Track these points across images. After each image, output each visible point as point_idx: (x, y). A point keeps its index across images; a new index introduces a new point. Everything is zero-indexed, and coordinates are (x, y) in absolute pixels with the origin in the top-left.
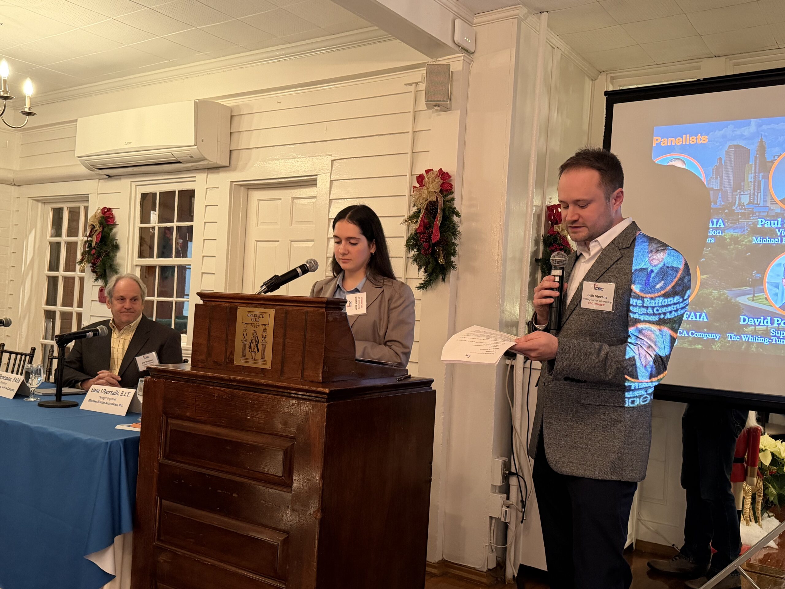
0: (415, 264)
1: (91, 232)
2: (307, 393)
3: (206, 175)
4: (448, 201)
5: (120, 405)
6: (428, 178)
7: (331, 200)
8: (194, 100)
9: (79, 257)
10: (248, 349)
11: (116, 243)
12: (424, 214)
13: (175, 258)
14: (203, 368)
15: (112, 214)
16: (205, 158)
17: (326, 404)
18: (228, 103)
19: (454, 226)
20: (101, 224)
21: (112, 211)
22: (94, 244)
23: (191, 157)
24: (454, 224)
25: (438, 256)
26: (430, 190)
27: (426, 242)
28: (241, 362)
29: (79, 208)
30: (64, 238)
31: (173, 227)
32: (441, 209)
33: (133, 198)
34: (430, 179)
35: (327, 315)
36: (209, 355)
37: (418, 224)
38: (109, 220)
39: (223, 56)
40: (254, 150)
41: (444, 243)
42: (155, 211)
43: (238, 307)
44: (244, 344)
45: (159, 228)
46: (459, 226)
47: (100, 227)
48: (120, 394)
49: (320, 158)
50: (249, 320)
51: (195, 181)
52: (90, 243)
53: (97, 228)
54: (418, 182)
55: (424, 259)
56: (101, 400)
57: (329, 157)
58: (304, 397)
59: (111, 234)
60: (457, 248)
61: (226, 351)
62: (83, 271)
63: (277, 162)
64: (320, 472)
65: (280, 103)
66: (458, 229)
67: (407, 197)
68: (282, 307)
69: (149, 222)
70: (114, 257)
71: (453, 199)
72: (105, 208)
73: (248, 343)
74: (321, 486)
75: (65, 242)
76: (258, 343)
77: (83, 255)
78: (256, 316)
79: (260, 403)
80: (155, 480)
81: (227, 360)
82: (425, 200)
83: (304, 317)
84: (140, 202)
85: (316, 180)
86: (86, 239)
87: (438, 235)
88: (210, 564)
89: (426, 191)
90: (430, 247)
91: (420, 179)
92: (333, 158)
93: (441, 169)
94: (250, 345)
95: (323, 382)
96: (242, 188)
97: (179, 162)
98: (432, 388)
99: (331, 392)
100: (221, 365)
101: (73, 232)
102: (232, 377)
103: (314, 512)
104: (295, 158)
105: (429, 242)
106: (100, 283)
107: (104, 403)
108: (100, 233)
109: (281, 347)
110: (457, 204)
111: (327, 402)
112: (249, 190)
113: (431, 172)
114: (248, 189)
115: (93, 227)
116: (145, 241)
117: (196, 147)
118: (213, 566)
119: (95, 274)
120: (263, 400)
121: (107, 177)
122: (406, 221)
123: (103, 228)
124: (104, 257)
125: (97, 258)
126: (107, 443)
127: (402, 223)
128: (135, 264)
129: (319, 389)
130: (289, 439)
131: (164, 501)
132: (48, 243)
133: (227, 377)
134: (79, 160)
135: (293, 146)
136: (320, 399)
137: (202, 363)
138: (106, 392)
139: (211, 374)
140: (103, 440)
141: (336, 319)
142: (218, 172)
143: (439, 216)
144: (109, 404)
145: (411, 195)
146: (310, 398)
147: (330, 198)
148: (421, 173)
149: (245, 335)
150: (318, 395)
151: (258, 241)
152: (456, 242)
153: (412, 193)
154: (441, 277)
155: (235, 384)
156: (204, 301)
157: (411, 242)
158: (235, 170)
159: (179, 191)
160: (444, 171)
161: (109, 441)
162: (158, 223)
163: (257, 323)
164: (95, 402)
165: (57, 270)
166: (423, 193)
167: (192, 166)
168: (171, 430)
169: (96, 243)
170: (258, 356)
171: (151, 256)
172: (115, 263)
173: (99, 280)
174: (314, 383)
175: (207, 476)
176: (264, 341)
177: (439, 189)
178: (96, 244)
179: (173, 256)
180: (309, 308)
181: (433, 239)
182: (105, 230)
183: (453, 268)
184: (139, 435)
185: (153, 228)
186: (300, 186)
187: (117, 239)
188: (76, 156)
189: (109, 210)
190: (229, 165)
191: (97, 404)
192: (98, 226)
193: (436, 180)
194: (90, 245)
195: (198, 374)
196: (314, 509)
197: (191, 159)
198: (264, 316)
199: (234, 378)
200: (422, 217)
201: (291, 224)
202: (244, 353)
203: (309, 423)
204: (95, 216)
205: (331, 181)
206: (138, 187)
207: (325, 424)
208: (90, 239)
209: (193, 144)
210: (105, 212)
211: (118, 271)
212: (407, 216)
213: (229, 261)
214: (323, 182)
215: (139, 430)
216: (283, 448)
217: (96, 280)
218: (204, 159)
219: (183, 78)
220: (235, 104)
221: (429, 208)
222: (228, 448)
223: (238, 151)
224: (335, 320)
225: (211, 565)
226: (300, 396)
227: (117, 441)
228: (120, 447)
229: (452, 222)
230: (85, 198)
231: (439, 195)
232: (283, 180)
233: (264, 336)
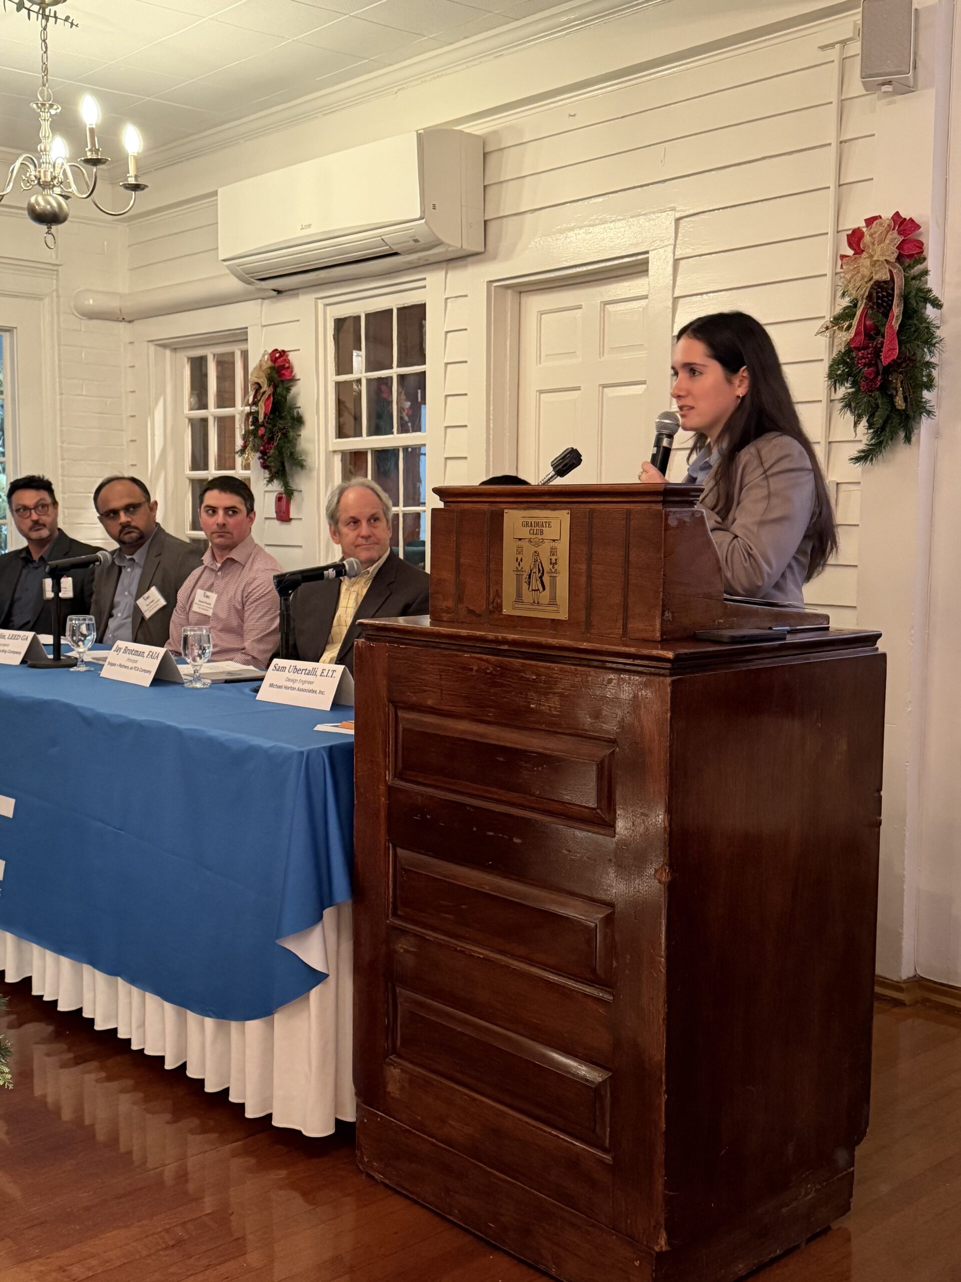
0: (849, 411)
1: (255, 396)
2: (634, 659)
3: (443, 273)
4: (914, 278)
5: (321, 693)
6: (871, 235)
7: (676, 300)
8: (417, 131)
9: (239, 443)
10: (525, 586)
11: (298, 413)
12: (864, 309)
13: (398, 433)
14: (451, 623)
15: (288, 362)
16: (438, 239)
17: (669, 680)
18: (477, 128)
19: (928, 328)
20: (271, 380)
21: (287, 356)
22: (261, 418)
23: (416, 241)
24: (929, 323)
25: (894, 393)
26: (875, 258)
27: (869, 365)
28: (514, 608)
29: (233, 354)
30: (212, 411)
31: (391, 378)
32: (900, 296)
33: (321, 329)
34: (876, 235)
35: (665, 515)
36: (460, 599)
37: (853, 331)
38: (284, 372)
39: (466, 38)
40: (528, 216)
41: (908, 365)
42: (360, 349)
43: (506, 511)
44: (519, 577)
45: (369, 381)
46: (938, 328)
47: (270, 386)
48: (319, 673)
49: (653, 216)
50: (525, 533)
51: (425, 287)
52: (255, 415)
53: (265, 387)
54: (850, 245)
55: (865, 400)
56: (290, 684)
57: (670, 213)
58: (628, 667)
59: (288, 398)
60: (935, 373)
61: (488, 592)
62: (247, 467)
63: (570, 234)
64: (663, 802)
65: (574, 115)
66: (938, 333)
67: (827, 281)
68: (583, 506)
69: (351, 372)
70: (296, 440)
71: (925, 272)
72: (276, 350)
73: (525, 575)
74: (667, 824)
75: (215, 418)
76: (543, 574)
77: (245, 437)
78: (538, 525)
79: (551, 679)
80: (383, 814)
81: (491, 607)
82: (866, 280)
83: (623, 522)
84: (334, 336)
85: (646, 262)
86: (247, 409)
87: (894, 349)
88: (481, 956)
89: (867, 262)
90: (877, 373)
91: (855, 238)
92: (678, 215)
93: (897, 214)
94: (530, 578)
95: (661, 641)
96: (510, 292)
97: (396, 254)
98: (877, 649)
99: (678, 658)
100: (479, 615)
101: (226, 399)
102: (500, 636)
103: (656, 871)
104: (605, 222)
105: (876, 365)
106: (277, 487)
107: (294, 689)
108: (269, 396)
109: (583, 580)
110: (932, 282)
111: (671, 675)
112: (522, 294)
113: (877, 221)
114: (520, 293)
115: (258, 386)
116: (346, 407)
117: (423, 221)
118: (486, 959)
119: (266, 471)
120: (555, 675)
121: (275, 293)
122: (827, 328)
123: (275, 387)
124: (280, 439)
125: (269, 443)
126: (302, 753)
127: (818, 333)
128: (331, 449)
129: (655, 652)
130: (605, 743)
131: (400, 851)
132: (187, 421)
133: (491, 635)
134: (227, 266)
135: (600, 199)
136: (657, 671)
137: (448, 613)
138: (296, 670)
139: (464, 632)
140: (296, 749)
141: (685, 522)
142: (466, 266)
143: (897, 310)
144: (303, 690)
145: (836, 274)
146: (640, 669)
147: (675, 296)
148: (855, 226)
149: (519, 560)
150: (654, 663)
151: (541, 392)
152: (932, 360)
153: (839, 270)
154: (902, 435)
155: (506, 647)
156: (445, 503)
157: (839, 369)
158: (494, 258)
159: (399, 309)
160: (904, 217)
161: (305, 749)
162: (366, 372)
163: (540, 537)
164: (280, 687)
165: (206, 467)
166: (863, 266)
167: (419, 259)
168: (404, 730)
169: (265, 414)
170: (545, 596)
171: (358, 434)
172: (299, 448)
173: (275, 481)
174: (646, 642)
175: (468, 808)
176: (553, 570)
177: (896, 255)
178: (265, 418)
179: (395, 430)
180: (632, 505)
181: (886, 358)
182: (279, 390)
183: (928, 415)
184: (352, 740)
185: (359, 381)
186: (617, 277)
187: (298, 406)
188: (221, 257)
189: (283, 353)
190: (484, 250)
191: (283, 690)
192: (266, 385)
193: (889, 236)
194: (256, 420)
195: (443, 632)
196: (655, 866)
197: (416, 245)
198: (551, 524)
199: (503, 638)
200: (861, 316)
201: (602, 353)
202: (519, 594)
203: (639, 715)
204: (260, 366)
205: (676, 262)
206: (328, 308)
207: (669, 715)
208: (254, 409)
209: (418, 215)
210: (277, 359)
211: (304, 463)
212: (828, 318)
213: (491, 432)
214: (660, 265)
215: (352, 732)
216: (596, 759)
217: (270, 481)
218: (439, 243)
219: (396, 89)
220: (491, 129)
221: (875, 294)
222: (501, 759)
223: (498, 221)
224: (682, 524)
225: (483, 959)
226: (621, 666)
227: (318, 749)
228: (323, 759)
229: (923, 319)
230: (240, 336)
231: (895, 267)
232: (584, 269)
233: (553, 561)
